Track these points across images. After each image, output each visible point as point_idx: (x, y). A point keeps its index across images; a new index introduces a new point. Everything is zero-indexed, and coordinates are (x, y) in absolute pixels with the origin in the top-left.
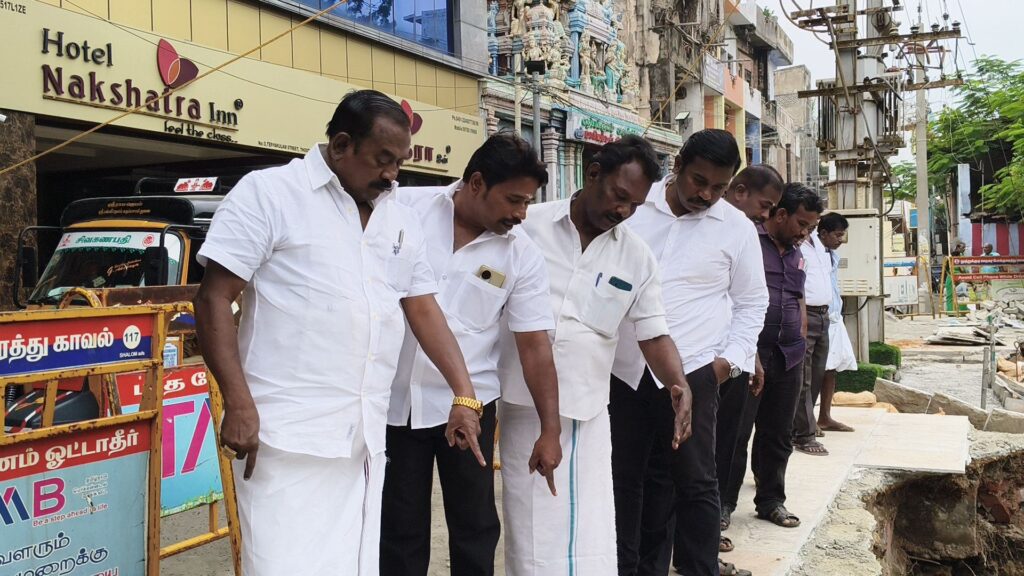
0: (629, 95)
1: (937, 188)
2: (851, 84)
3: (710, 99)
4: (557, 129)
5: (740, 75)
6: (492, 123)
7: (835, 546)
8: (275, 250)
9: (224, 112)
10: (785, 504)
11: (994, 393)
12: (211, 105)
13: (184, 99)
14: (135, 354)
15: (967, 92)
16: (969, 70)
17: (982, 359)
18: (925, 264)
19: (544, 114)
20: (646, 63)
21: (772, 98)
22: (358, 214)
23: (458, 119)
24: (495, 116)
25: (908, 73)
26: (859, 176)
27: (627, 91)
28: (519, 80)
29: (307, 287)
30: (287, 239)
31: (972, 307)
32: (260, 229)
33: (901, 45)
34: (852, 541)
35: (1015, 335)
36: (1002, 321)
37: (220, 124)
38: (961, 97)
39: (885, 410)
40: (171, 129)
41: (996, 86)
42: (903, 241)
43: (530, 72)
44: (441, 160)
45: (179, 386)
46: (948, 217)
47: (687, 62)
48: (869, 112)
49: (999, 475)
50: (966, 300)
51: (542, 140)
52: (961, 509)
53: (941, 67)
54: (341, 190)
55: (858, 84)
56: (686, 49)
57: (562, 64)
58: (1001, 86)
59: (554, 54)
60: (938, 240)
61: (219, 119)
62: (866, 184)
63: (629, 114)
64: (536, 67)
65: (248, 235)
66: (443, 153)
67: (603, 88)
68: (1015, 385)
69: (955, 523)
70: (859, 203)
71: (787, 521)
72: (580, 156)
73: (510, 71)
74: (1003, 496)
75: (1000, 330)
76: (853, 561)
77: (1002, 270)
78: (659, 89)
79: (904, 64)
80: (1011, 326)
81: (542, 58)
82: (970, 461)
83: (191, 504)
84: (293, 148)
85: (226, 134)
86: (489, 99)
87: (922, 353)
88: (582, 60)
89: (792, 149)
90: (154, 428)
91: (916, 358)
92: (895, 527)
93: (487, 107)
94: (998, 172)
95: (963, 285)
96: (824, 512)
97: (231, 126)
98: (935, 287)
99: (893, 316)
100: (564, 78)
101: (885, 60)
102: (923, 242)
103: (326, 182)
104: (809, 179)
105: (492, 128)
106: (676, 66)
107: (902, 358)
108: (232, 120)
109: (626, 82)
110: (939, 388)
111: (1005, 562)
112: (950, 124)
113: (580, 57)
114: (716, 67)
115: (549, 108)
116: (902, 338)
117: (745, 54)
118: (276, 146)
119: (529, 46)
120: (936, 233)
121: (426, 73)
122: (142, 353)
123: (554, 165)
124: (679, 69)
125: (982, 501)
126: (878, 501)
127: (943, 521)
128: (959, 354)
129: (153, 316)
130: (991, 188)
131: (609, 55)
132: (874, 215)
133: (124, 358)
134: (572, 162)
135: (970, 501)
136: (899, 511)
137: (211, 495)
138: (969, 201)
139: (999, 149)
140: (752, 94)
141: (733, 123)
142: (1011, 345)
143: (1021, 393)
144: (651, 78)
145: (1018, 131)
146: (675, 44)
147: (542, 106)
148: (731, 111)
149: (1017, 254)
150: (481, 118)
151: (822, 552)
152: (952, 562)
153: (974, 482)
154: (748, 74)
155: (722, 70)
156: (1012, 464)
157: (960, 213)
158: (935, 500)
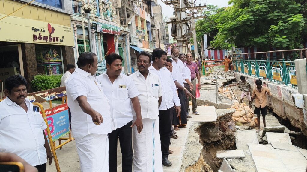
0: (114, 18)
2: (180, 20)
3: (136, 17)
4: (94, 29)
5: (144, 10)
6: (75, 28)
7: (192, 143)
11: (219, 98)
19: (90, 25)
20: (118, 8)
21: (153, 16)
23: (65, 28)
24: (76, 26)
26: (183, 44)
27: (114, 16)
28: (82, 15)
34: (195, 141)
35: (221, 81)
36: (218, 77)
41: (212, 13)
43: (85, 13)
44: (61, 41)
47: (129, 7)
48: (184, 26)
49: (223, 120)
52: (215, 129)
55: (182, 20)
56: (129, 3)
57: (94, 10)
59: (91, 7)
60: (199, 54)
62: (185, 46)
63: (115, 23)
64: (88, 11)
66: (62, 39)
67: (107, 16)
68: (223, 96)
69: (214, 133)
72: (102, 37)
74: (224, 125)
75: (218, 79)
76: (196, 146)
77: (216, 63)
78: (122, 15)
80: (220, 78)
81: (88, 8)
82: (217, 118)
84: (17, 41)
86: (74, 21)
88: (100, 8)
93: (73, 24)
94: (214, 37)
95: (207, 68)
96: (187, 135)
100: (95, 14)
102: (196, 56)
104: (164, 39)
105: (75, 30)
106: (126, 8)
109: (113, 14)
111: (225, 141)
112: (201, 24)
113: (99, 7)
114: (137, 8)
115: (92, 23)
117: (144, 3)
118: (12, 40)
119: (84, 4)
121: (54, 15)
123: (95, 40)
124: (127, 9)
125: (219, 126)
126: (198, 130)
127: (211, 132)
128: (209, 87)
130: (212, 42)
131: (108, 6)
134: (100, 39)
135: (217, 127)
136: (202, 131)
138: (207, 45)
140: (147, 15)
141: (143, 24)
142: (221, 84)
143: (225, 98)
144: (119, 12)
145: (220, 27)
146: (126, 2)
147: (90, 23)
148: (142, 20)
149: (220, 59)
150: (72, 27)
151: (189, 145)
152: (213, 142)
153: (217, 122)
154: (146, 9)
155: (139, 9)
156: (226, 117)
157: (205, 48)
158: (209, 128)
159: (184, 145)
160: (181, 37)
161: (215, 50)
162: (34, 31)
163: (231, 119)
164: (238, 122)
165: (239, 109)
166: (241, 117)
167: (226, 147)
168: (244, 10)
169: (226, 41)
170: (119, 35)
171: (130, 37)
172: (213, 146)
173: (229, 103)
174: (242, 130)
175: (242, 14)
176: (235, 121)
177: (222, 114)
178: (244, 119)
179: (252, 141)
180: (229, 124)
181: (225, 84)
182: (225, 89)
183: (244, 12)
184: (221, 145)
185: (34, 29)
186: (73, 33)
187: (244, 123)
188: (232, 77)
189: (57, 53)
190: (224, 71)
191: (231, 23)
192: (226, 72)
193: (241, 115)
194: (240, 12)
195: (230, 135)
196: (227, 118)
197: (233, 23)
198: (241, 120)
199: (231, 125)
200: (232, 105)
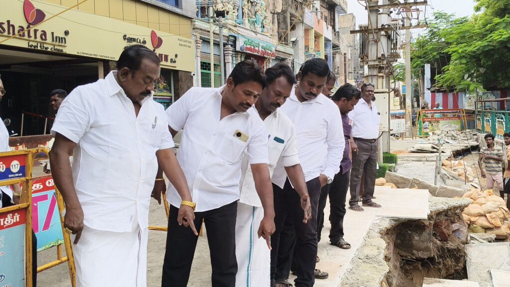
0: (267, 29)
1: (415, 76)
2: (375, 28)
3: (307, 30)
4: (231, 45)
5: (322, 19)
6: (198, 42)
7: (367, 257)
8: (91, 127)
9: (59, 37)
10: (344, 237)
11: (441, 177)
12: (53, 33)
13: (38, 30)
14: (17, 175)
15: (429, 29)
16: (431, 18)
17: (435, 160)
18: (409, 113)
19: (224, 38)
20: (276, 12)
21: (337, 30)
22: (134, 109)
23: (181, 40)
24: (200, 39)
25: (402, 21)
26: (379, 73)
27: (266, 26)
28: (212, 20)
29: (108, 146)
30: (98, 122)
31: (431, 133)
32: (84, 117)
33: (399, 8)
34: (375, 255)
35: (450, 147)
36: (444, 141)
37: (57, 43)
38: (427, 31)
39: (390, 187)
40: (31, 46)
41: (443, 26)
42: (399, 101)
43: (217, 16)
44: (172, 61)
45: (40, 187)
46: (420, 89)
47: (296, 12)
48: (384, 40)
49: (443, 218)
50: (428, 130)
51: (224, 51)
52: (425, 234)
53: (418, 19)
54: (125, 96)
55: (379, 28)
56: (295, 5)
57: (234, 13)
58: (445, 26)
59: (229, 7)
60: (415, 100)
61: (56, 41)
62: (383, 77)
63: (268, 38)
64: (221, 14)
65: (77, 120)
66: (174, 58)
67: (254, 25)
68: (451, 173)
69: (423, 242)
70: (379, 86)
71: (345, 246)
73: (207, 16)
74: (445, 228)
75: (444, 145)
76: (375, 265)
77: (444, 115)
78: (282, 25)
79: (400, 17)
80: (448, 143)
81: (224, 9)
82: (430, 212)
83: (47, 246)
84: (95, 55)
85: (60, 48)
86: (197, 30)
87: (407, 157)
89: (347, 56)
90: (28, 212)
91: (404, 159)
92: (395, 244)
93: (196, 34)
94: (443, 68)
95: (427, 123)
96: (362, 240)
97: (63, 44)
98: (413, 124)
99: (394, 138)
100: (234, 20)
101: (391, 15)
102: (408, 102)
103: (117, 92)
104: (355, 71)
105: (198, 45)
106: (290, 14)
107: (398, 159)
108: (64, 42)
109: (266, 22)
110: (415, 174)
111: (446, 259)
112: (421, 45)
113: (243, 9)
114: (309, 14)
115: (228, 35)
116: (398, 150)
117: (324, 7)
118: (87, 54)
119: (217, 3)
120: (414, 97)
121: (164, 16)
122: (21, 174)
123: (230, 64)
124: (292, 15)
125: (435, 230)
126: (387, 233)
127: (417, 240)
128: (425, 157)
129: (26, 155)
130: (440, 76)
131: (257, 8)
132: (386, 92)
133: (11, 177)
135: (429, 231)
136: (397, 236)
137: (58, 241)
138: (430, 82)
139: (443, 57)
140: (327, 28)
141: (318, 43)
142: (449, 153)
143: (454, 177)
144: (278, 20)
145: (454, 49)
146: (290, 2)
147: (223, 34)
148: (317, 36)
149: (452, 108)
150: (193, 40)
151: (361, 261)
152: (421, 260)
153: (431, 222)
154: (326, 18)
155: (313, 16)
156: (449, 213)
157: (425, 88)
158: (413, 230)
159: (350, 260)
160: (375, 59)
161: (444, 92)
162: (126, 41)
163: (459, 218)
164: (475, 225)
165: (479, 201)
166: (481, 215)
167: (447, 273)
168: (503, 21)
169: (466, 76)
170: (273, 58)
171: (293, 64)
172: (420, 267)
173: (460, 187)
174: (482, 241)
175: (499, 29)
176: (469, 222)
177: (443, 206)
178: (488, 221)
179: (501, 265)
180: (455, 226)
181: (458, 154)
182: (457, 162)
183: (504, 25)
184: (437, 267)
185: (127, 37)
186: (195, 51)
187: (486, 229)
188: (472, 142)
189: (164, 83)
190: (459, 131)
191: (477, 44)
192: (462, 133)
193: (483, 213)
194: (496, 24)
195: (455, 250)
196: (452, 214)
197: (480, 43)
198: (482, 221)
199: (458, 229)
200: (464, 192)
